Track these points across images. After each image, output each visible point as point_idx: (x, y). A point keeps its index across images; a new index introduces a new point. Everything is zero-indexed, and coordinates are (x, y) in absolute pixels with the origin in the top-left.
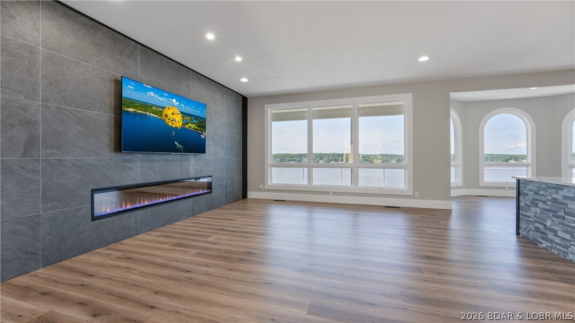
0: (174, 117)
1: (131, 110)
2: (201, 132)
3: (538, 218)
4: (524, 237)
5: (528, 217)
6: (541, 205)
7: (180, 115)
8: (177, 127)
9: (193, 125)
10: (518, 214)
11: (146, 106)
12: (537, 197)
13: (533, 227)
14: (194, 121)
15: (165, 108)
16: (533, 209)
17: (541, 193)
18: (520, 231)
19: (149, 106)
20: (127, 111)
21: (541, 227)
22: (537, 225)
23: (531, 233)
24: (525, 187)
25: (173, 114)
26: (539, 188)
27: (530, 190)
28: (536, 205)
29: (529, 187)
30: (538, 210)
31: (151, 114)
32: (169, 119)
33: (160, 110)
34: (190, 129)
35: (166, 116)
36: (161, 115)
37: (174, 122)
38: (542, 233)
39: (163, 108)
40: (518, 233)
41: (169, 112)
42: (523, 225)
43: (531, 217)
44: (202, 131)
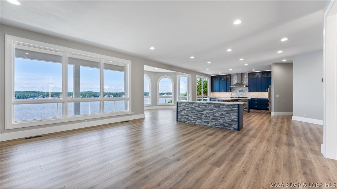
3: (185, 114)
4: (179, 121)
5: (182, 114)
6: (187, 110)
10: (177, 114)
12: (185, 107)
13: (183, 117)
16: (183, 111)
17: (187, 106)
18: (178, 120)
21: (187, 117)
22: (185, 116)
23: (183, 119)
24: (180, 104)
26: (186, 104)
27: (182, 105)
28: (185, 110)
29: (181, 104)
30: (186, 111)
38: (187, 118)
40: (177, 121)
42: (179, 117)
43: (183, 114)
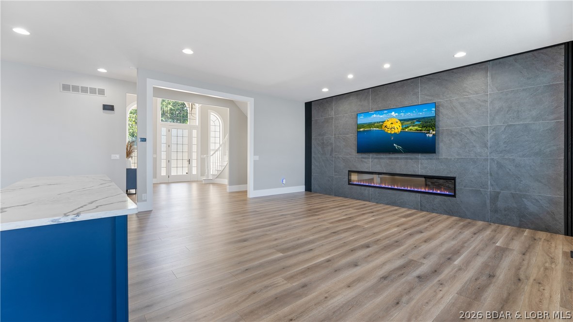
0: (393, 125)
1: (361, 130)
2: (426, 132)
7: (399, 122)
8: (396, 133)
9: (415, 127)
11: (370, 125)
14: (417, 123)
15: (385, 121)
19: (373, 124)
20: (360, 131)
25: (392, 123)
31: (374, 129)
32: (388, 128)
33: (381, 124)
34: (412, 131)
35: (385, 127)
36: (381, 127)
37: (392, 130)
39: (383, 122)
41: (388, 124)
44: (429, 130)
